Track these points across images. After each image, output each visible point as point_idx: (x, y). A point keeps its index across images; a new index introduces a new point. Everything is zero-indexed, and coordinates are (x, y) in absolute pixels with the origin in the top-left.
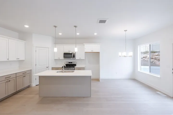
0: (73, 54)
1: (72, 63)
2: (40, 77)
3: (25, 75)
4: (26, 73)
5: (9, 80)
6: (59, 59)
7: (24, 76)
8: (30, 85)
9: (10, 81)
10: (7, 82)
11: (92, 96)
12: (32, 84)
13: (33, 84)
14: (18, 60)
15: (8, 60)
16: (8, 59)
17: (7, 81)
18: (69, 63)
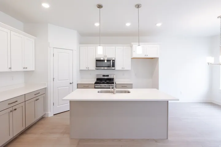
0: (111, 61)
1: (108, 76)
2: (71, 102)
3: (37, 98)
4: (39, 93)
5: (14, 108)
6: (87, 69)
7: (36, 100)
8: (45, 114)
9: (16, 109)
10: (11, 111)
11: (169, 138)
12: (48, 114)
13: (49, 112)
14: (25, 70)
15: (10, 70)
16: (10, 68)
17: (11, 109)
18: (104, 76)
